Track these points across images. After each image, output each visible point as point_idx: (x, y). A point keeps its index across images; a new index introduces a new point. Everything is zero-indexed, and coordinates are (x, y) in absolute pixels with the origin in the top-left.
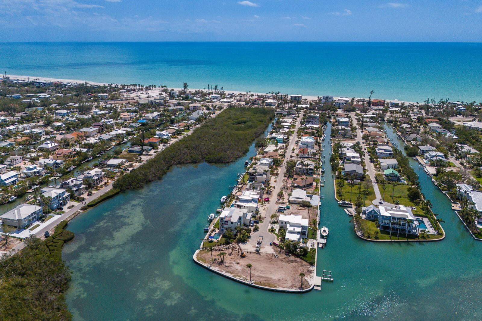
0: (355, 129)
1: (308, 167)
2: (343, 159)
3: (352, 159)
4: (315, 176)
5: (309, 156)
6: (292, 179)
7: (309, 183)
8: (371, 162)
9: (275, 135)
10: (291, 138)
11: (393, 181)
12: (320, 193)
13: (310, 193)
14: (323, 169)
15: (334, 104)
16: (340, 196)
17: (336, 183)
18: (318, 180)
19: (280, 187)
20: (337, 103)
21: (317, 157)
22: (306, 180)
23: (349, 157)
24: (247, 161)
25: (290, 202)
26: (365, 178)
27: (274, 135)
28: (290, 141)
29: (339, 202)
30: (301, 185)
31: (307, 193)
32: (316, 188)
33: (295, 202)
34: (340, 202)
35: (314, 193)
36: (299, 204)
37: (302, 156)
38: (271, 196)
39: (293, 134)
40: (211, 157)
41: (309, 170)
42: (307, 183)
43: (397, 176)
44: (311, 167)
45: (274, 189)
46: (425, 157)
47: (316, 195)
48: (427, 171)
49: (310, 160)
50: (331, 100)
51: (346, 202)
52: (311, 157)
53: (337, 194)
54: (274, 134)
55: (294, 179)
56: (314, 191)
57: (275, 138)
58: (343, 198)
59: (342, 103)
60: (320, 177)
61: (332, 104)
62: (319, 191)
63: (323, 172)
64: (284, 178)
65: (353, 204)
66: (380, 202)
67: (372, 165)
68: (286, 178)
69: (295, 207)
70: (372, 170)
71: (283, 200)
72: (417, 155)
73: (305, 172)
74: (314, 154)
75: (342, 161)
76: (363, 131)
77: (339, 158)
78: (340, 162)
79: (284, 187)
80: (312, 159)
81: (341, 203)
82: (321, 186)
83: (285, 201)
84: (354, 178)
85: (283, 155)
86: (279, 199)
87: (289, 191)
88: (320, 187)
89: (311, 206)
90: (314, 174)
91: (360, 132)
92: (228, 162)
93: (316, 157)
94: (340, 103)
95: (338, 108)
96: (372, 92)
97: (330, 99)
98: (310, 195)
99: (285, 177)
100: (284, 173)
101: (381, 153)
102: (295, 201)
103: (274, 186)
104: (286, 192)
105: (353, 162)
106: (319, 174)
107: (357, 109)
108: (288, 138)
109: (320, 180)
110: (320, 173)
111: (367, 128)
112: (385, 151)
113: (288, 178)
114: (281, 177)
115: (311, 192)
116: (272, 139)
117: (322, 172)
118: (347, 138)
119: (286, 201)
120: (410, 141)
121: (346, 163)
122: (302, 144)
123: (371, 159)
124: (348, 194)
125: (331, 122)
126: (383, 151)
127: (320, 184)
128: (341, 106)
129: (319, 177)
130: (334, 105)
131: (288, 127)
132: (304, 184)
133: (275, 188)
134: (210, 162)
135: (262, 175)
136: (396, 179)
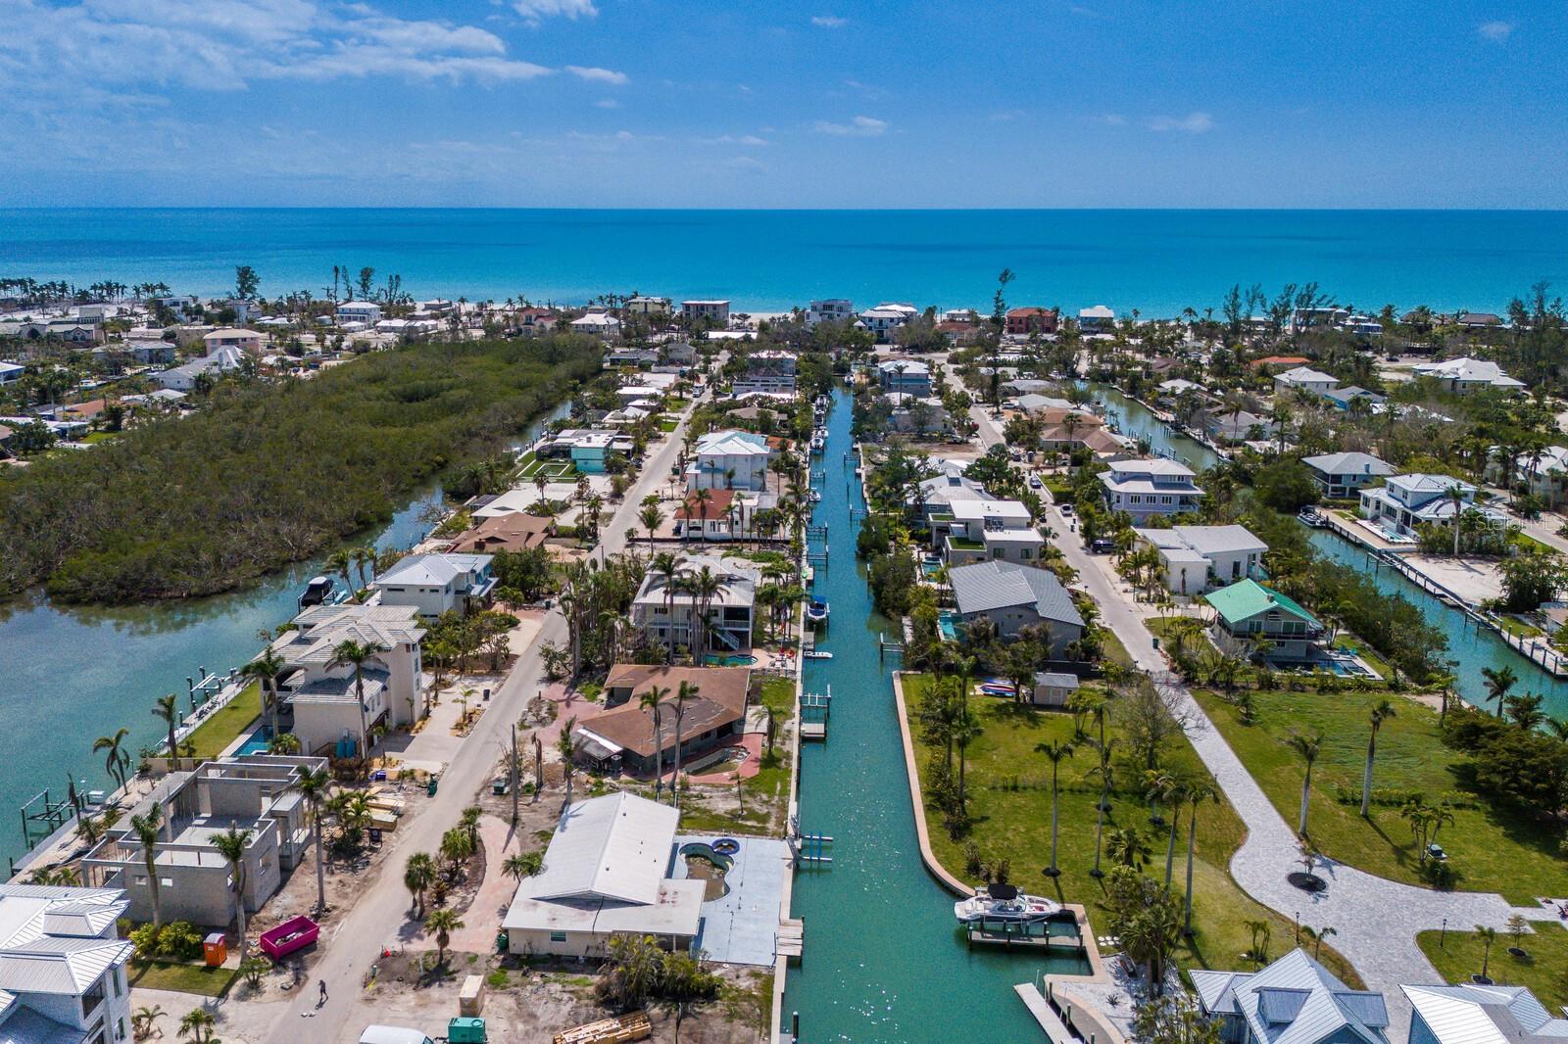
0: (964, 402)
1: (715, 601)
2: (928, 538)
3: (991, 536)
4: (762, 659)
5: (737, 534)
6: (593, 697)
7: (712, 723)
8: (1094, 547)
9: (574, 436)
10: (653, 450)
11: (1282, 665)
12: (793, 808)
13: (713, 822)
14: (818, 608)
15: (859, 323)
16: (959, 830)
17: (910, 706)
18: (785, 685)
19: (484, 775)
20: (871, 319)
21: (784, 532)
22: (679, 711)
23: (967, 523)
24: (320, 580)
25: (517, 946)
26: (1092, 652)
27: (565, 437)
28: (647, 463)
29: (962, 910)
30: (645, 748)
31: (685, 823)
32: (770, 761)
33: (558, 948)
34: (975, 905)
35: (752, 815)
36: (594, 963)
37: (694, 534)
38: (366, 882)
39: (668, 434)
40: (85, 564)
41: (719, 620)
42: (692, 730)
43: (1300, 632)
44: (737, 597)
45: (422, 800)
46: (1370, 511)
47: (762, 832)
48: (1430, 587)
49: (739, 554)
50: (844, 315)
51: (1027, 905)
52: (746, 535)
53: (929, 809)
54: (566, 433)
55: (611, 693)
56: (751, 788)
57: (565, 452)
58: (986, 842)
59: (892, 320)
60: (795, 664)
61: (851, 325)
62: (785, 792)
63: (816, 627)
64: (543, 688)
65: (1079, 910)
66: (1303, 869)
67: (1106, 564)
68: (557, 691)
69: (546, 1013)
70: (1113, 594)
71: (443, 940)
72: (1314, 500)
73: (696, 631)
74: (767, 521)
75: (925, 549)
76: (998, 412)
77: (906, 534)
78: (918, 554)
79: (515, 775)
80: (755, 547)
81: (981, 921)
82: (805, 740)
83: (458, 941)
84: (1037, 658)
85: (586, 535)
86: (416, 922)
87: (533, 816)
88: (793, 747)
89: (710, 993)
90: (758, 644)
91: (989, 418)
92: (203, 596)
93: (776, 537)
94: (881, 321)
95: (875, 338)
96: (1005, 277)
97: (841, 309)
98: (708, 839)
99: (552, 678)
100: (549, 656)
101: (1135, 498)
102: (559, 937)
103: (434, 767)
104: (515, 821)
105: (999, 552)
106: (788, 646)
107: (955, 342)
108: (639, 450)
109: (799, 692)
110: (799, 631)
111: (1015, 402)
112: (1157, 486)
113: (573, 685)
114: (526, 682)
115: (723, 805)
116: (550, 456)
117: (810, 625)
118: (931, 440)
119: (475, 935)
120: (1238, 444)
121: (958, 561)
122: (705, 470)
123: (1087, 532)
124: (1019, 800)
125: (849, 384)
126: (1146, 487)
127: (794, 725)
128: (886, 333)
129: (790, 666)
130: (860, 328)
131: (646, 402)
132: (668, 738)
133: (431, 789)
134: (70, 599)
135: (336, 686)
136: (1295, 649)
